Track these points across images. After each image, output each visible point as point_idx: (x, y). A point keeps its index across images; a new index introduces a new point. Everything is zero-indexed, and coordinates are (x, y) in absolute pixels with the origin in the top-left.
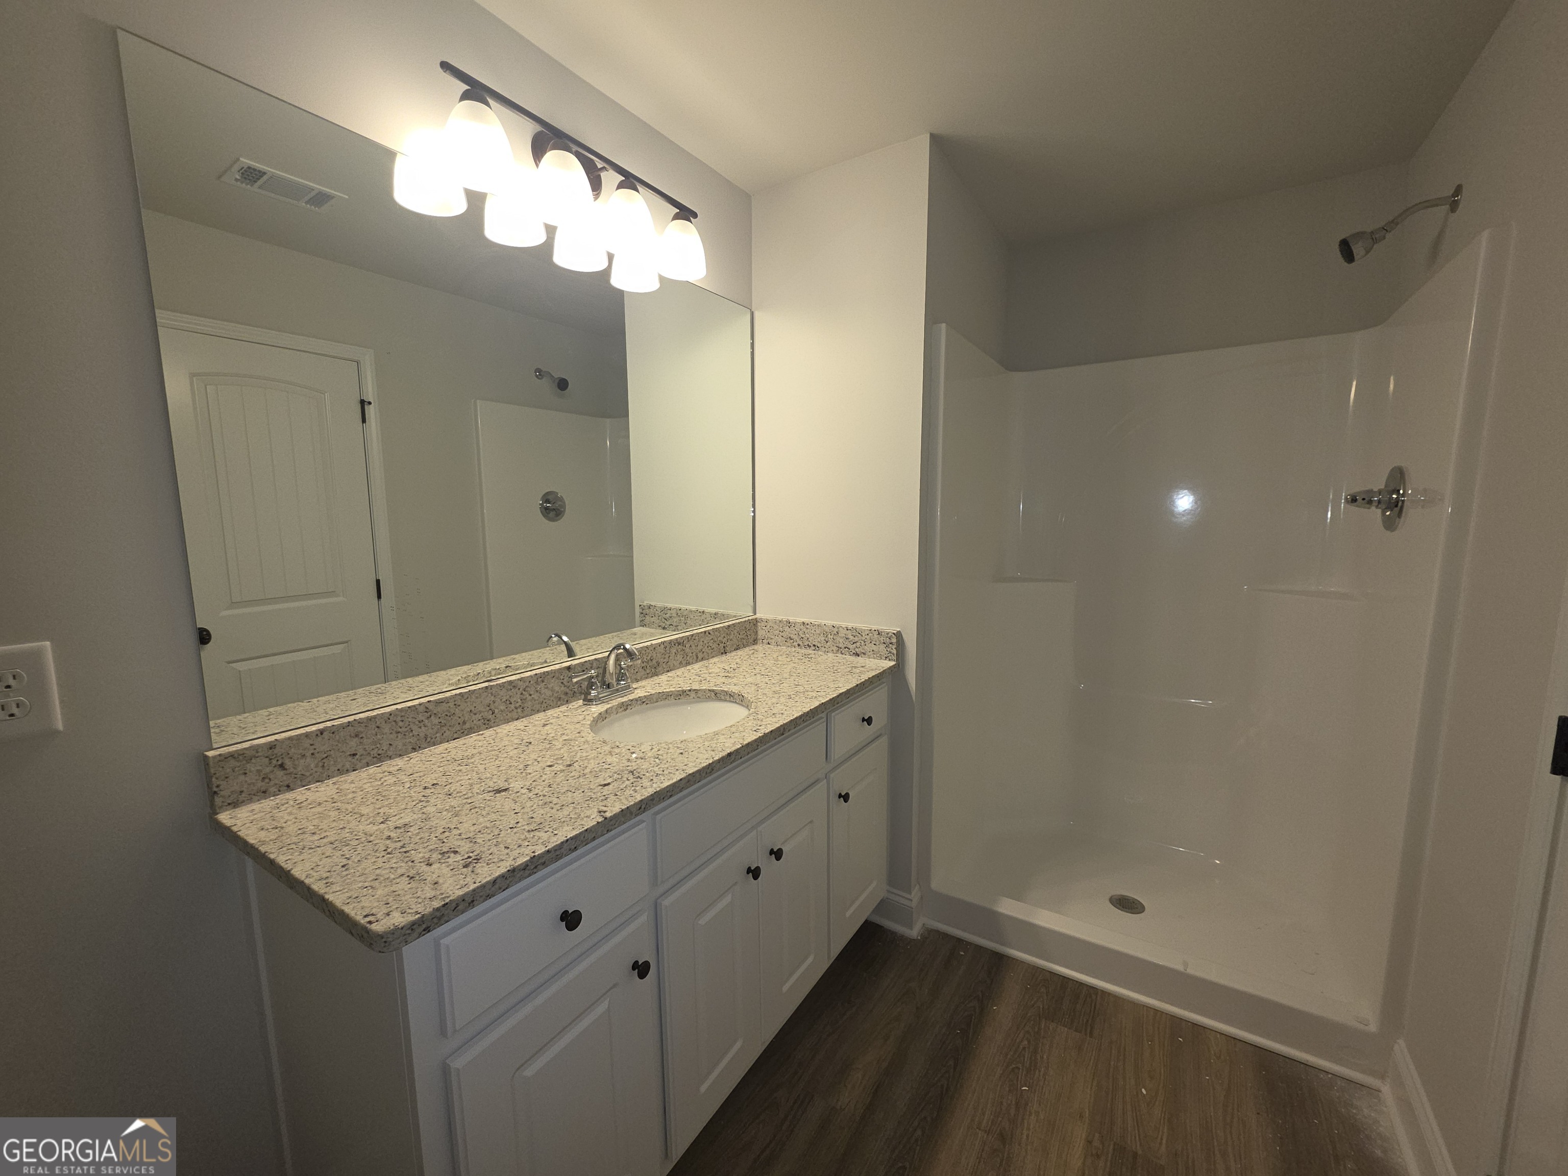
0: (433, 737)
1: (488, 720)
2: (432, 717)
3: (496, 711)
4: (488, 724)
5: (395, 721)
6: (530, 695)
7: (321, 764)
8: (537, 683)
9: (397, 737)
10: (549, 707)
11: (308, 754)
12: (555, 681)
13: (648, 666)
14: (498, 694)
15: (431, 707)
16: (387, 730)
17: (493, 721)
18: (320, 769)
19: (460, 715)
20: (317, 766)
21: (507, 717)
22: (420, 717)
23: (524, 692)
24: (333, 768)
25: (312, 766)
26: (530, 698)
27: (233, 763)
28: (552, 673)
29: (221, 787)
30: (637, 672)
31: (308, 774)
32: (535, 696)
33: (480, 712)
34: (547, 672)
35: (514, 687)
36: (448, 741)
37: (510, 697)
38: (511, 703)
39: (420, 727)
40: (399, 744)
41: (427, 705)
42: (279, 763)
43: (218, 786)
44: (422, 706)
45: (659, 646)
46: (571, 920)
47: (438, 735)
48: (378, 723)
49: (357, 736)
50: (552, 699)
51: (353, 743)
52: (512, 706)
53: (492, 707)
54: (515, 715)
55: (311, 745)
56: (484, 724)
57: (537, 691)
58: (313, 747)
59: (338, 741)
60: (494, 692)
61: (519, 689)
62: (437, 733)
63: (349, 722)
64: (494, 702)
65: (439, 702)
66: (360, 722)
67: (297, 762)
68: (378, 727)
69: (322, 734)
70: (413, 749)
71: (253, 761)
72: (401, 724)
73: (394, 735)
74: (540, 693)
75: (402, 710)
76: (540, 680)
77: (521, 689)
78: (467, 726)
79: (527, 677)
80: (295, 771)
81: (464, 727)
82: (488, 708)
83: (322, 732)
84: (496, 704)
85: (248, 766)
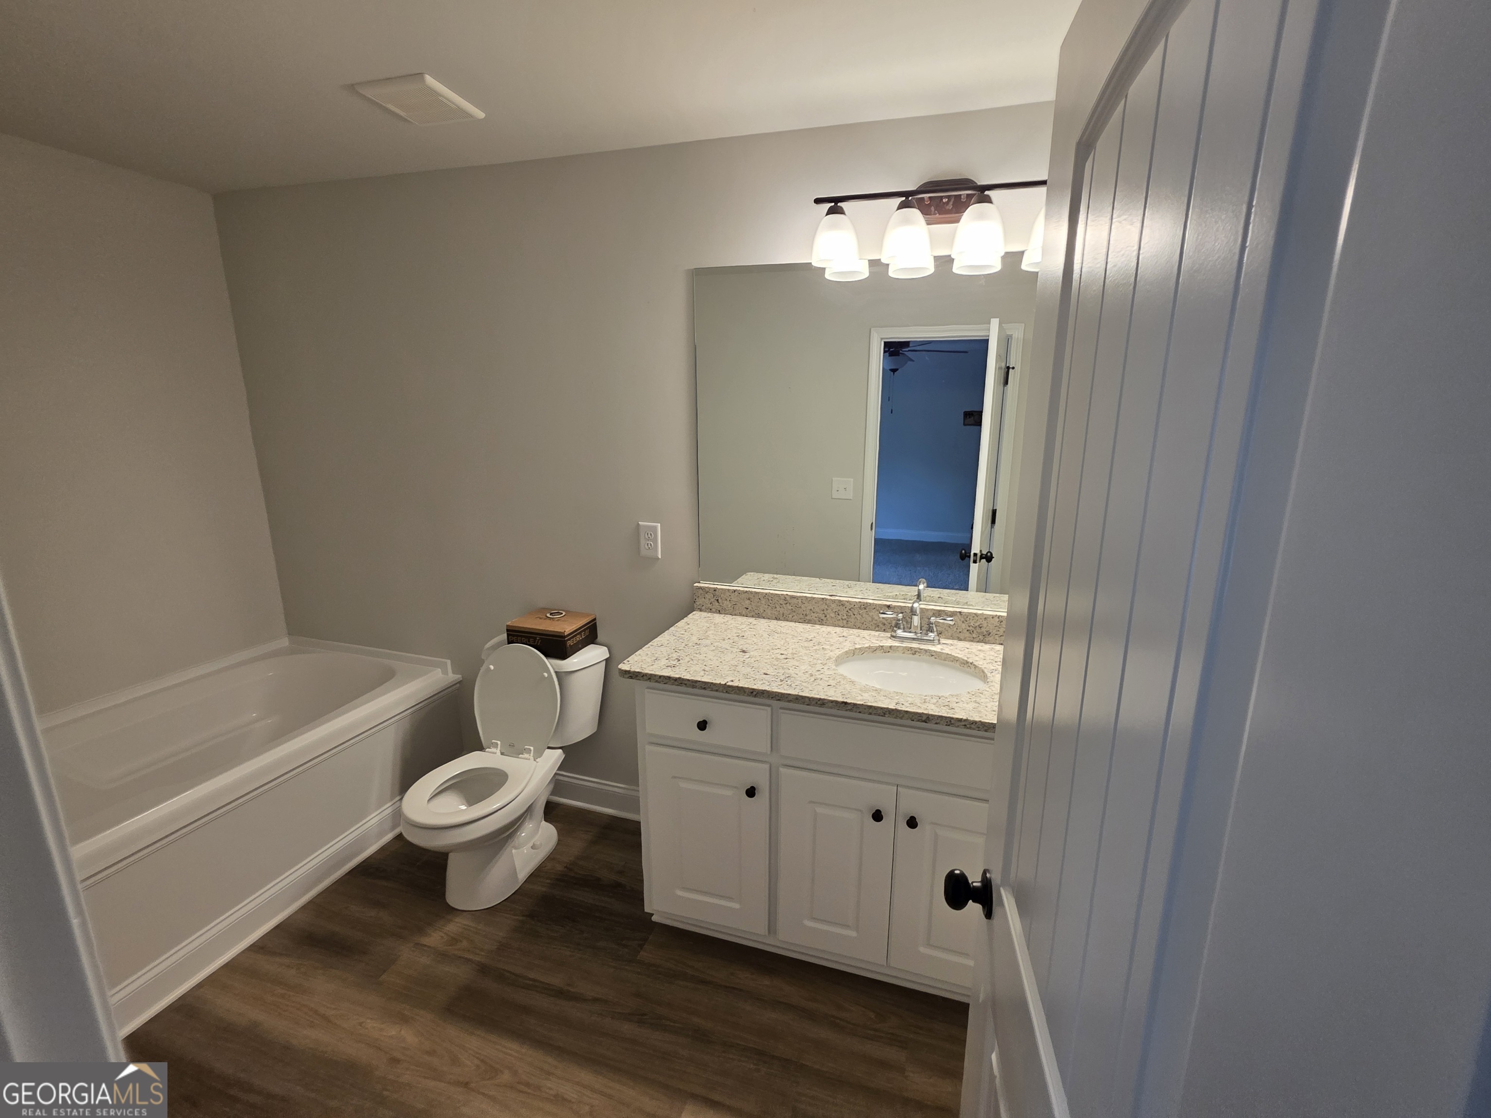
0: (788, 616)
1: (822, 620)
2: (788, 604)
3: (828, 616)
4: (821, 622)
5: (768, 599)
6: (854, 615)
7: (733, 607)
8: (860, 608)
9: (768, 608)
10: (868, 628)
11: (728, 600)
12: (875, 612)
13: (975, 632)
14: (830, 606)
15: (788, 598)
16: (763, 602)
17: (825, 622)
18: (732, 609)
19: (804, 610)
20: (731, 607)
21: (835, 623)
22: (781, 602)
23: (849, 611)
24: (737, 612)
25: (729, 606)
26: (853, 616)
27: (701, 591)
28: (873, 605)
29: (696, 600)
30: (960, 632)
31: (727, 609)
32: (859, 617)
33: (817, 613)
34: (869, 603)
35: (842, 605)
36: (795, 622)
37: (839, 610)
38: (838, 615)
39: (781, 607)
40: (769, 612)
41: (786, 596)
42: (717, 599)
43: (695, 599)
44: (783, 596)
45: (993, 618)
46: (702, 725)
47: (790, 616)
48: (760, 596)
49: (749, 599)
50: (871, 623)
51: (748, 602)
52: (840, 617)
53: (825, 612)
54: (840, 623)
55: (730, 596)
56: (819, 621)
57: (860, 614)
58: (730, 597)
59: (741, 599)
60: (827, 603)
61: (846, 607)
62: (789, 614)
63: (746, 591)
64: (827, 610)
65: (793, 597)
66: (751, 592)
67: (723, 601)
68: (760, 599)
69: (734, 592)
70: (776, 618)
71: (708, 593)
72: (771, 601)
73: (767, 607)
74: (862, 616)
75: (772, 594)
76: (862, 607)
77: (847, 608)
78: (808, 618)
79: (853, 602)
80: (722, 606)
81: (806, 617)
82: (822, 612)
83: (735, 591)
84: (828, 611)
85: (706, 595)
